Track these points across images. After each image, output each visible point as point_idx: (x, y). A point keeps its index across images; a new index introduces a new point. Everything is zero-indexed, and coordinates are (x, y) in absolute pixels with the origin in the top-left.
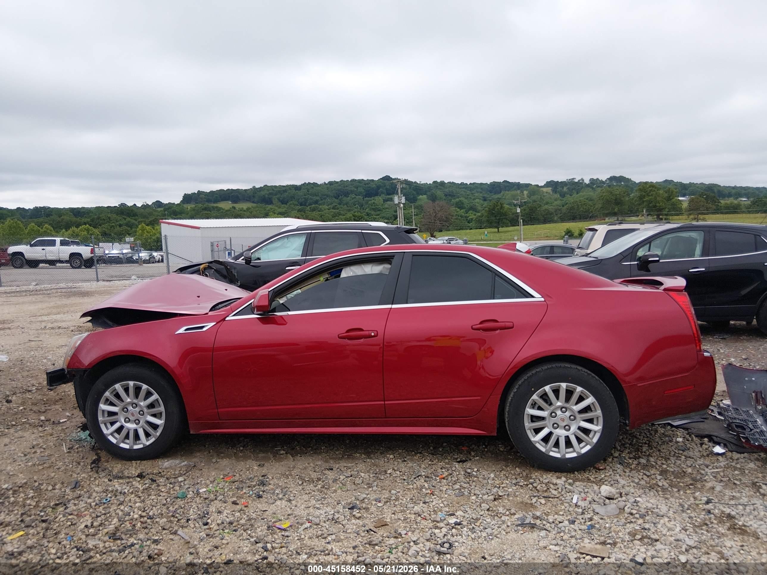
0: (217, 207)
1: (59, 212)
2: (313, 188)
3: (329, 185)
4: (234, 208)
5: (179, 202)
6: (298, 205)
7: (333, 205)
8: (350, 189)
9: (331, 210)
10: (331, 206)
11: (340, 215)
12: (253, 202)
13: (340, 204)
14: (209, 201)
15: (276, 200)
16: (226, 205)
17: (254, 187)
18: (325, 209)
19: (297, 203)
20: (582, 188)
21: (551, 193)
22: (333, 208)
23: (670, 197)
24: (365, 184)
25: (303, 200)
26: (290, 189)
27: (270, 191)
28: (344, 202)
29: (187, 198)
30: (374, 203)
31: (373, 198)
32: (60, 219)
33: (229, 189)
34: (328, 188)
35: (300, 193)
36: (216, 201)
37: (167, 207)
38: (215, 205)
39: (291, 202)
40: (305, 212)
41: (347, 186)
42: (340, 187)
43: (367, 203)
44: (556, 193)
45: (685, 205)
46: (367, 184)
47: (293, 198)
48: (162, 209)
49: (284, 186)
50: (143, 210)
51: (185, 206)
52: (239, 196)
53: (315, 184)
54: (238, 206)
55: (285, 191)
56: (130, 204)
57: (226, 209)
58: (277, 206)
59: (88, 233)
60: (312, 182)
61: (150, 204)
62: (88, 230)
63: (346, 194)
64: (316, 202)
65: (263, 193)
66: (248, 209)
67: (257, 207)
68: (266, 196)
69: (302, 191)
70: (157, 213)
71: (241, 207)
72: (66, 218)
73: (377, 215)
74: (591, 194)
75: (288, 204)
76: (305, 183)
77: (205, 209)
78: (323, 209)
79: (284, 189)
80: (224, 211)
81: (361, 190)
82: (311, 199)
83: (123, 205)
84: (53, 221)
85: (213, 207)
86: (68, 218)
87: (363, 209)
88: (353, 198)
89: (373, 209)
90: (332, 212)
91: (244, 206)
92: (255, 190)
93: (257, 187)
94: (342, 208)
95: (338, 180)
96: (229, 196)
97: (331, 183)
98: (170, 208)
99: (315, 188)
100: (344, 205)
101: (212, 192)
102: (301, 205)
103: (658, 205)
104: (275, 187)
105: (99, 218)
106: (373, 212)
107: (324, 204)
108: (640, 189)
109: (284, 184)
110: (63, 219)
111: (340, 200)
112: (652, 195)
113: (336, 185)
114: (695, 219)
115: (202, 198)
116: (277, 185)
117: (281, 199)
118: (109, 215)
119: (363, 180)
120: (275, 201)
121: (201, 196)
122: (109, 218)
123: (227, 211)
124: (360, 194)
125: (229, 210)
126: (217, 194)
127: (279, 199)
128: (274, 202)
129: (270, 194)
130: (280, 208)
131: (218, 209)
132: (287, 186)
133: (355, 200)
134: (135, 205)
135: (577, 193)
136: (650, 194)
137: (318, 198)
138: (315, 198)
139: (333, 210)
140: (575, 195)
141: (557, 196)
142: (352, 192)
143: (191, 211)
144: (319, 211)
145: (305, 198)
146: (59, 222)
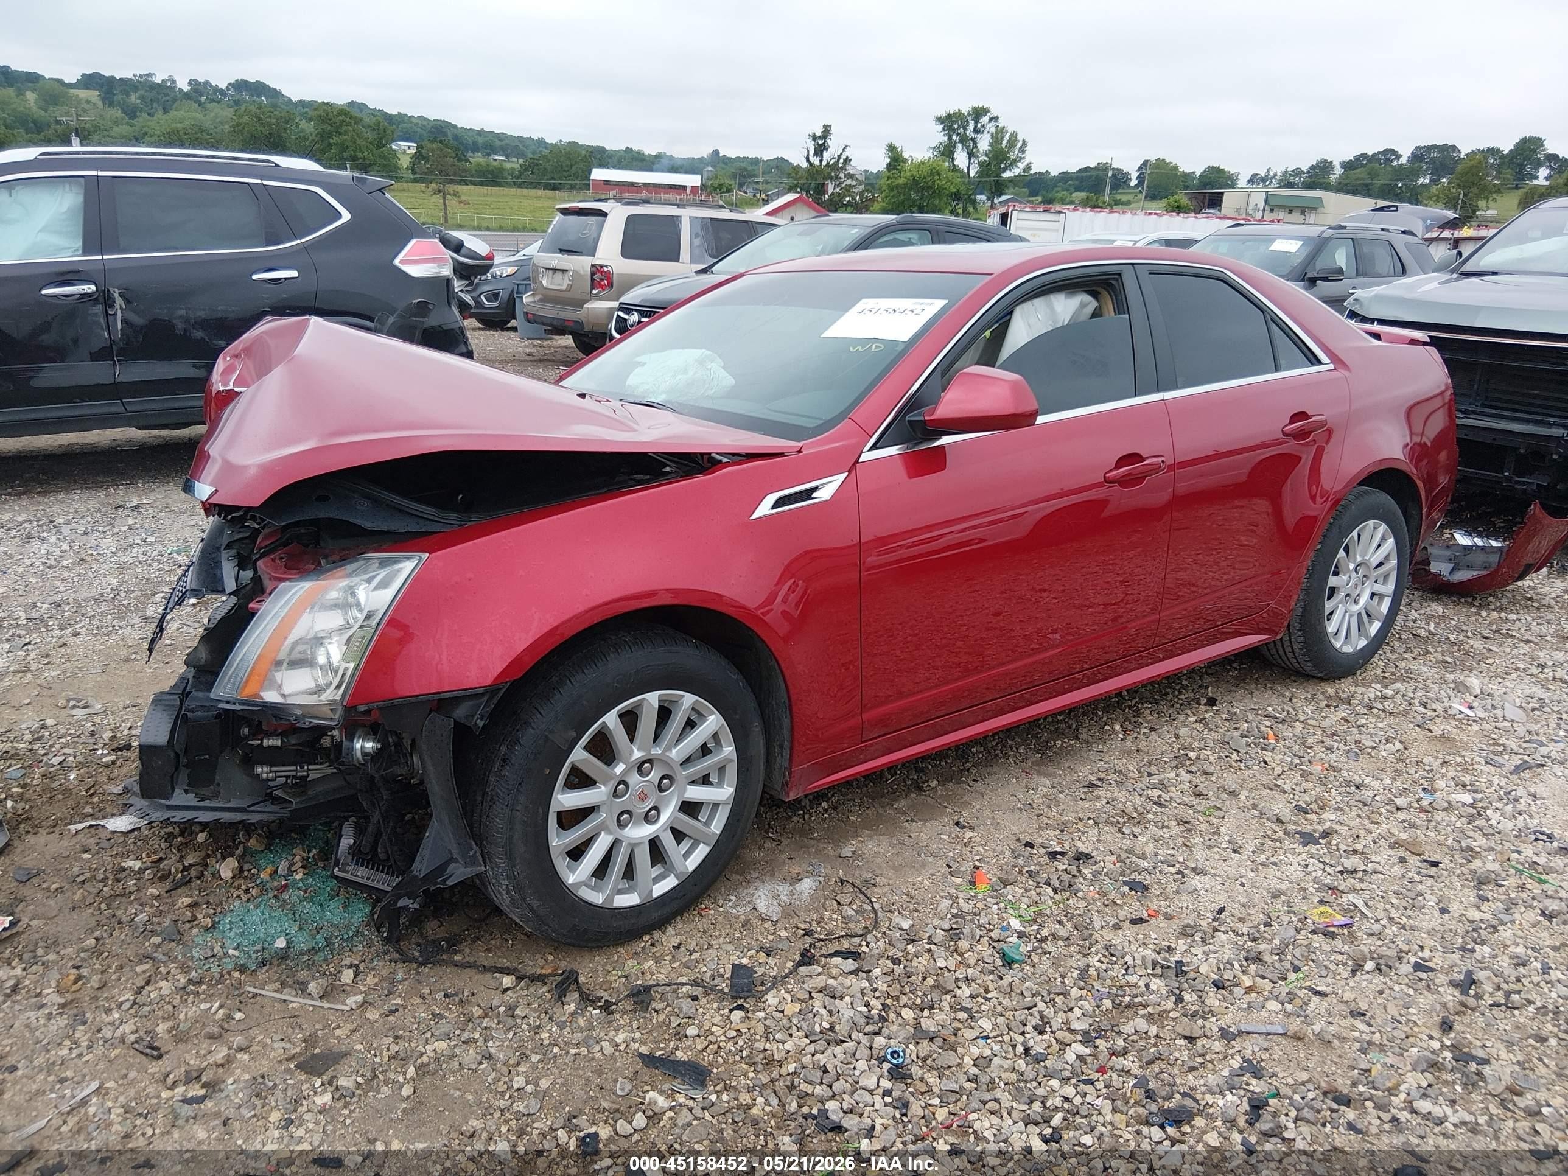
20: (174, 100)
21: (100, 104)
23: (381, 139)
44: (111, 104)
45: (405, 162)
74: (199, 115)
103: (359, 155)
108: (320, 116)
112: (346, 133)
114: (440, 191)
135: (165, 111)
136: (342, 131)
140: (159, 115)
141: (117, 113)
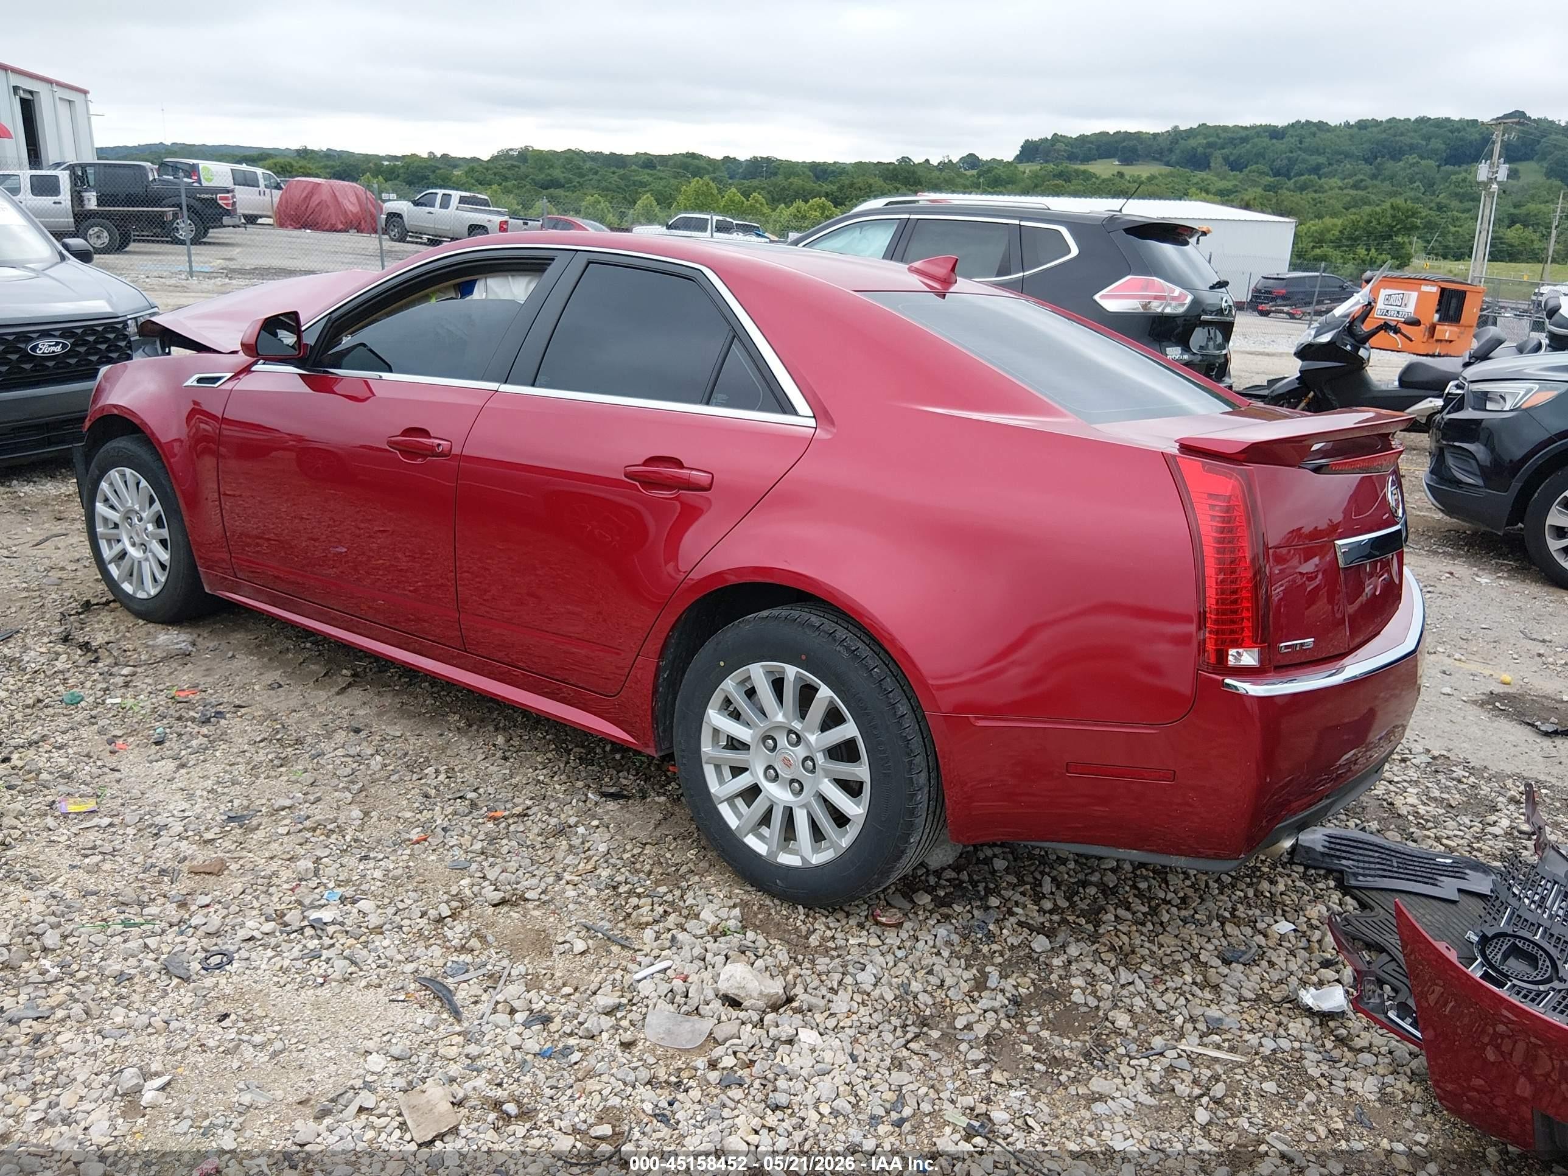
0: (1084, 172)
1: (790, 169)
2: (1314, 135)
3: (1356, 130)
4: (1121, 175)
5: (1011, 159)
6: (1268, 175)
7: (1355, 178)
8: (1408, 141)
9: (1345, 191)
10: (1351, 181)
11: (1365, 204)
12: (1167, 164)
13: (1374, 177)
14: (1072, 157)
15: (1220, 160)
16: (1105, 169)
17: (1176, 127)
18: (1331, 189)
19: (1266, 169)
22: (1355, 186)
24: (1452, 132)
25: (1285, 162)
26: (1258, 135)
27: (1211, 139)
28: (1387, 173)
29: (1030, 151)
30: (1464, 180)
31: (1464, 167)
32: (786, 184)
33: (1118, 133)
34: (1352, 136)
35: (1280, 145)
36: (1087, 159)
37: (985, 168)
38: (1082, 167)
39: (1254, 167)
40: (1276, 192)
41: (1402, 134)
42: (1384, 136)
43: (1446, 179)
46: (1459, 130)
47: (1260, 155)
48: (974, 172)
49: (1246, 128)
50: (937, 173)
51: (1021, 167)
52: (1139, 147)
53: (1321, 126)
54: (1130, 171)
55: (1244, 140)
56: (918, 159)
57: (1104, 177)
58: (1218, 175)
59: (822, 214)
60: (1315, 120)
61: (955, 160)
62: (823, 208)
63: (1396, 154)
64: (1316, 170)
65: (1192, 143)
66: (1151, 178)
67: (1171, 175)
68: (1200, 150)
69: (1285, 140)
70: (962, 181)
71: (1136, 173)
72: (797, 181)
73: (1464, 211)
75: (1246, 171)
76: (1298, 122)
77: (1060, 175)
78: (1327, 187)
79: (1244, 134)
80: (1098, 182)
81: (1437, 144)
82: (1304, 161)
83: (905, 160)
84: (775, 185)
85: (1076, 171)
86: (801, 182)
87: (1433, 194)
88: (1413, 165)
89: (1457, 194)
90: (1348, 195)
91: (1143, 171)
92: (1177, 136)
93: (1182, 128)
94: (1375, 186)
95: (1383, 117)
96: (1117, 148)
97: (1362, 125)
98: (989, 171)
99: (1319, 134)
100: (1383, 181)
101: (1083, 139)
102: (1277, 173)
104: (1225, 129)
105: (852, 185)
106: (1455, 204)
107: (1332, 175)
109: (1246, 123)
110: (791, 184)
111: (1377, 168)
113: (1375, 129)
115: (1058, 151)
116: (1231, 125)
117: (1232, 158)
118: (871, 181)
119: (1448, 120)
120: (1216, 161)
121: (1060, 146)
122: (870, 186)
123: (1104, 181)
124: (1432, 154)
125: (1110, 180)
126: (1092, 143)
127: (1226, 159)
128: (1212, 165)
129: (1210, 145)
130: (1224, 178)
131: (1087, 176)
132: (1253, 127)
133: (1416, 169)
134: (927, 161)
137: (1322, 160)
138: (1315, 160)
139: (1353, 192)
142: (1412, 148)
143: (1030, 178)
144: (1316, 191)
145: (1289, 159)
146: (784, 189)
